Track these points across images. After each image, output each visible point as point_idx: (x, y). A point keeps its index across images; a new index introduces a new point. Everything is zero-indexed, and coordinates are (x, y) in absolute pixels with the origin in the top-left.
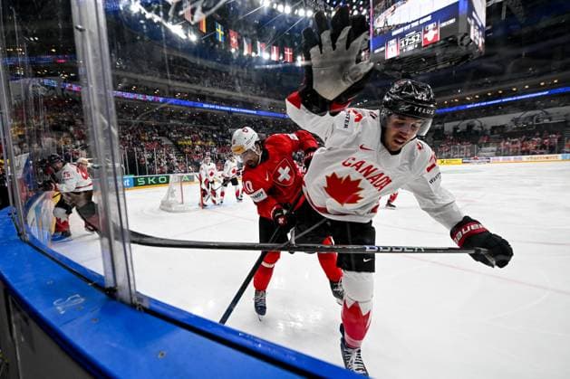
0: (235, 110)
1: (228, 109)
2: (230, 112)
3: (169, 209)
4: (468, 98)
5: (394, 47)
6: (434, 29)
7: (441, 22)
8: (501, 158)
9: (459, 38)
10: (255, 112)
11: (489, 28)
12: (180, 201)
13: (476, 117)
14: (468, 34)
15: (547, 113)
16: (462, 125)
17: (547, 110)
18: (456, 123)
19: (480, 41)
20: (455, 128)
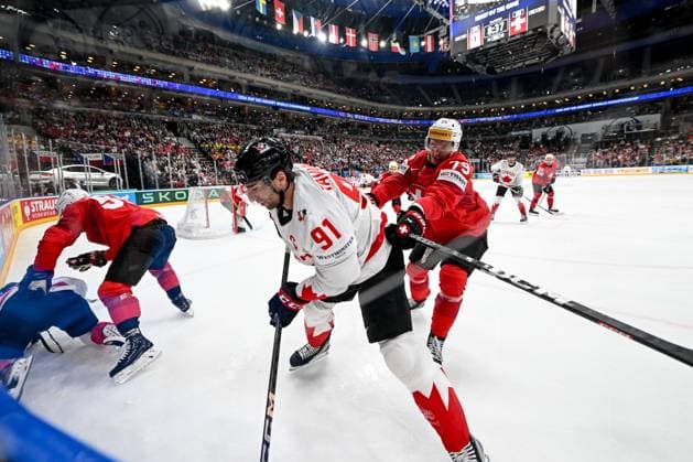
0: (283, 104)
1: (272, 103)
2: (276, 108)
3: (189, 235)
4: (557, 102)
5: (478, 35)
6: (522, 17)
7: (530, 9)
8: (592, 170)
9: (549, 29)
10: (308, 108)
11: (580, 21)
12: (205, 224)
13: (566, 123)
14: (557, 25)
15: (637, 121)
16: (552, 132)
17: (637, 118)
18: (545, 130)
19: (571, 35)
20: (544, 136)
